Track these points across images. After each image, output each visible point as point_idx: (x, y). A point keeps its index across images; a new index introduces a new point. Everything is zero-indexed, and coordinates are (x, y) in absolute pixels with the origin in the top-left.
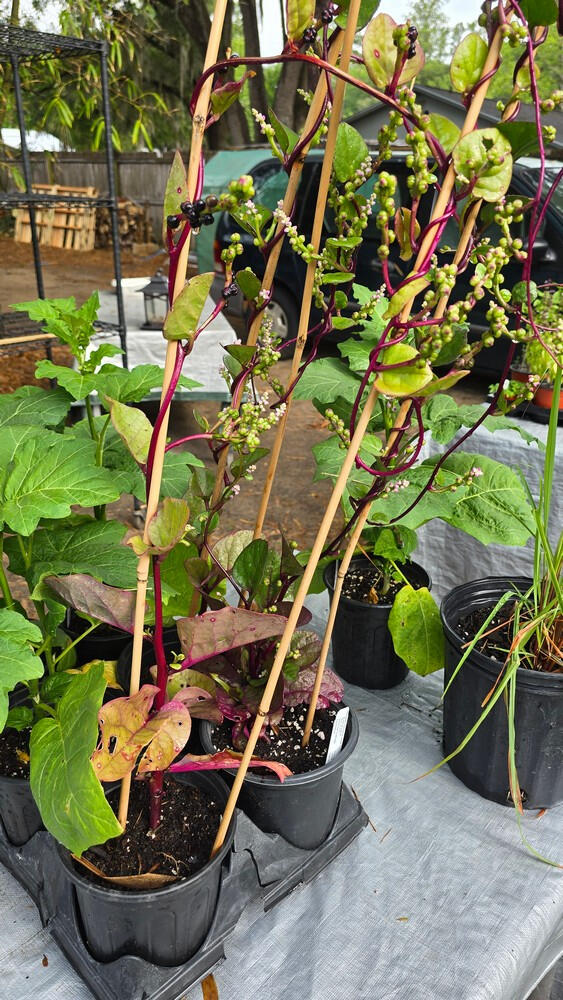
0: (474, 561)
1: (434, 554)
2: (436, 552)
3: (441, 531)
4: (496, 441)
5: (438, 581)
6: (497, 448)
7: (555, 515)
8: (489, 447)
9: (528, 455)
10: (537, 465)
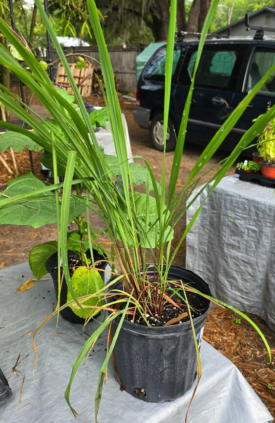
0: (220, 260)
1: (202, 255)
2: (203, 254)
3: (205, 243)
4: (233, 194)
5: (204, 269)
6: (233, 198)
7: (261, 237)
8: (229, 198)
9: (248, 203)
10: (253, 209)
